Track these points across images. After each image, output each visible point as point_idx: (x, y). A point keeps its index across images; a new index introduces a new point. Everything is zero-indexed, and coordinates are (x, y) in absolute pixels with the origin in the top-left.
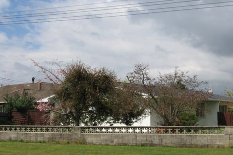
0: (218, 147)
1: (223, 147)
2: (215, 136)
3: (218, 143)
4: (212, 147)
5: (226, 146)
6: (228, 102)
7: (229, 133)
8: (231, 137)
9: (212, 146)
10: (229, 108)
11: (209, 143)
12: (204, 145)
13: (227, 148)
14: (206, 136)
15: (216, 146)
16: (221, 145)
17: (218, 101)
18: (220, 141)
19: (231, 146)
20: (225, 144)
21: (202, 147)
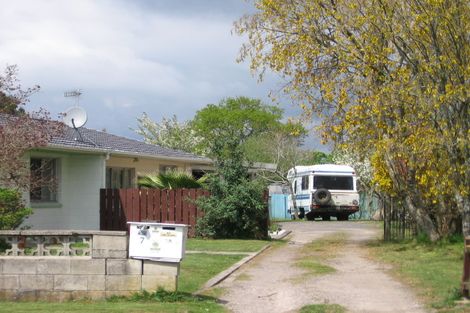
0: (71, 299)
1: (86, 298)
2: (62, 264)
3: (70, 286)
4: (51, 298)
5: (95, 296)
6: (136, 159)
7: (107, 254)
8: (113, 267)
9: (50, 296)
10: (139, 178)
11: (43, 284)
12: (27, 293)
13: (99, 301)
14: (31, 264)
15: (63, 296)
16: (80, 292)
17: (105, 155)
18: (78, 278)
19: (109, 293)
20: (93, 287)
21: (18, 298)
